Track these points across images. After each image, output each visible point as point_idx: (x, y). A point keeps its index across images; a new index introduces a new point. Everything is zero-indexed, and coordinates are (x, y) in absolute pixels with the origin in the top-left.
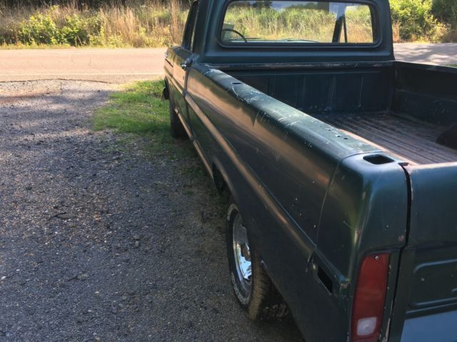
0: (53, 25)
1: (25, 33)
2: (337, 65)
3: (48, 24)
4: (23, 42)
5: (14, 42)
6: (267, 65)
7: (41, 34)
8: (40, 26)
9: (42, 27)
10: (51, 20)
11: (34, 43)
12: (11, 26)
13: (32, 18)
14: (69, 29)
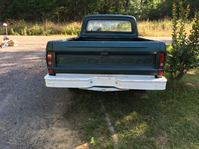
0: (74, 29)
1: (64, 31)
2: (118, 37)
3: (72, 28)
4: (63, 34)
5: (60, 34)
6: (98, 37)
7: (69, 32)
8: (69, 29)
9: (70, 29)
10: (73, 27)
11: (66, 34)
12: (60, 29)
13: (67, 26)
14: (79, 30)
